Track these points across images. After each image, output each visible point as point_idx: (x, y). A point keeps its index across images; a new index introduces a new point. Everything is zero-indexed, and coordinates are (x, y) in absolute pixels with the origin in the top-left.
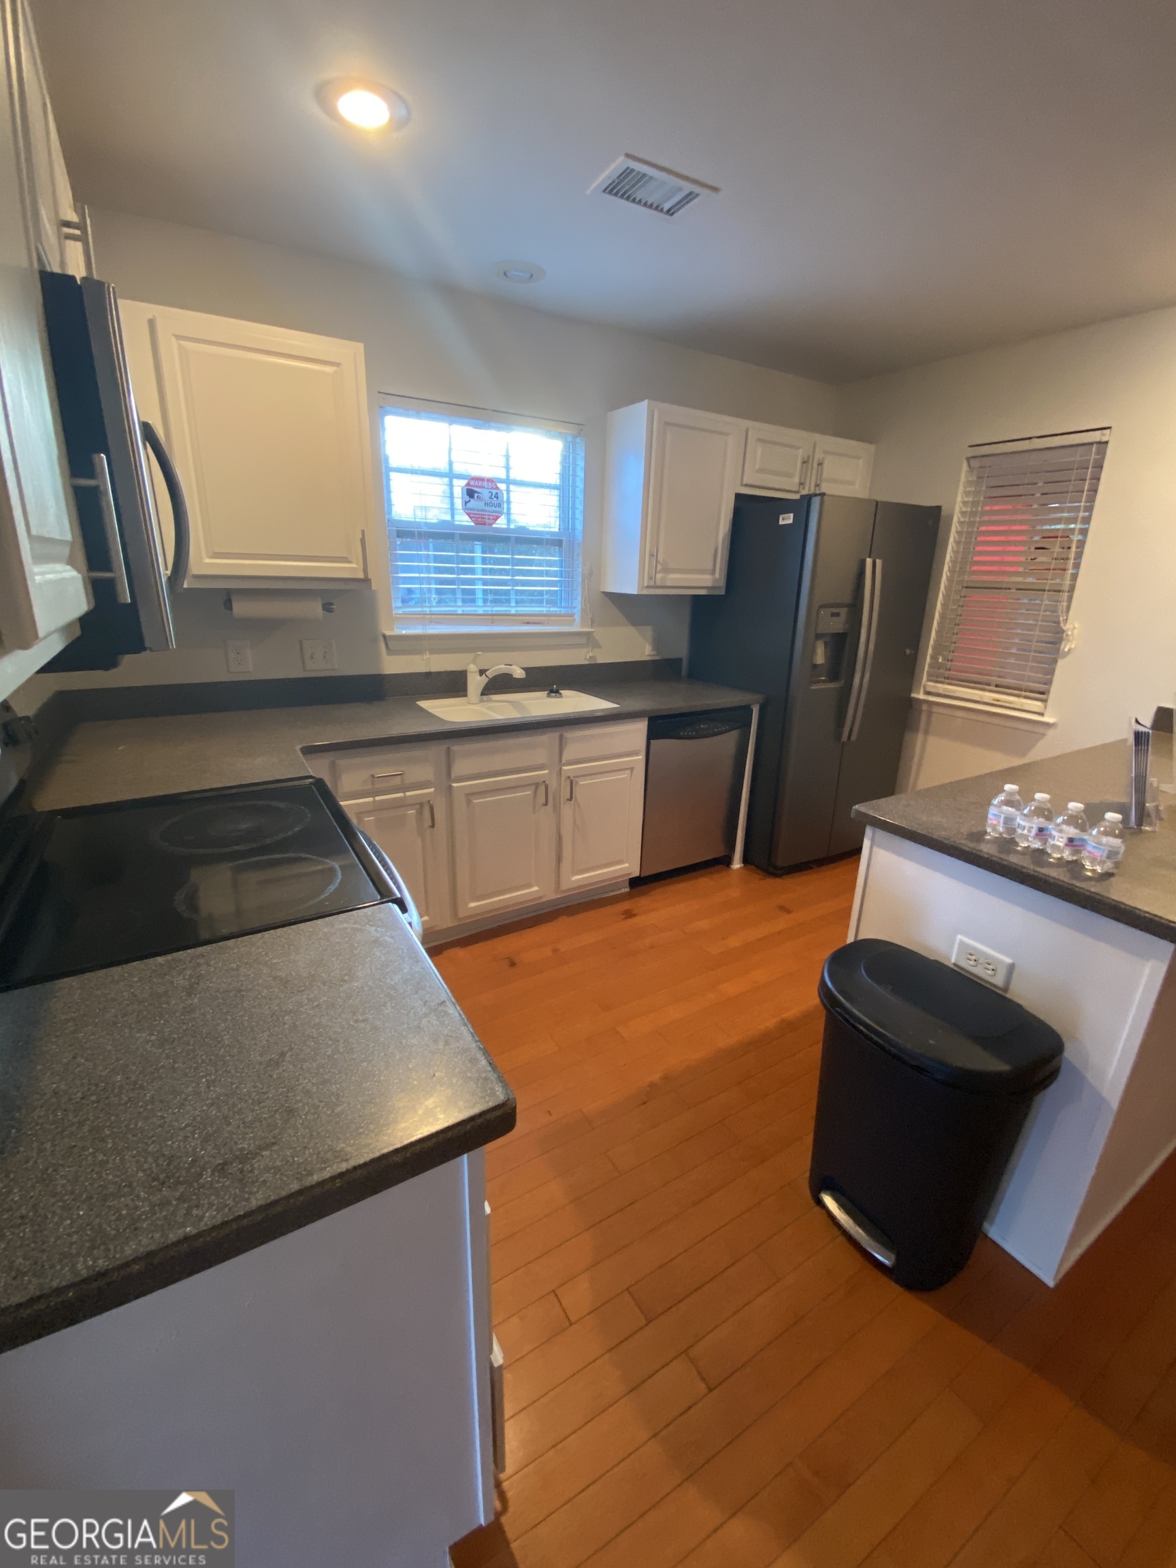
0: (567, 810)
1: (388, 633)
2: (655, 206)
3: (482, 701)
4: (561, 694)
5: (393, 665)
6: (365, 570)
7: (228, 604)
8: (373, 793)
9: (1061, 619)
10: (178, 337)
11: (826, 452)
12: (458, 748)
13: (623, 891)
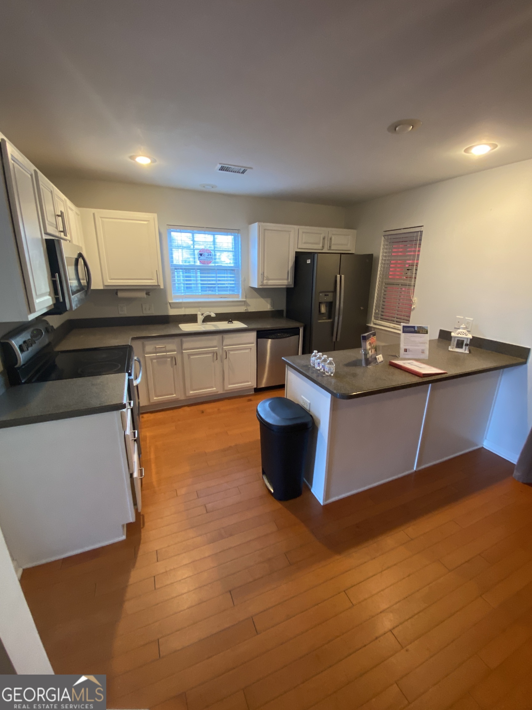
0: (226, 362)
1: (170, 301)
2: (237, 171)
3: (203, 324)
4: (232, 322)
5: (173, 312)
6: (158, 282)
7: (117, 294)
8: (156, 353)
9: (411, 296)
10: (101, 218)
11: (333, 234)
12: (185, 339)
13: (251, 393)
